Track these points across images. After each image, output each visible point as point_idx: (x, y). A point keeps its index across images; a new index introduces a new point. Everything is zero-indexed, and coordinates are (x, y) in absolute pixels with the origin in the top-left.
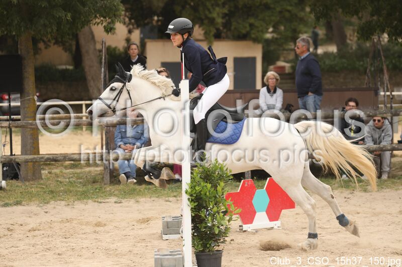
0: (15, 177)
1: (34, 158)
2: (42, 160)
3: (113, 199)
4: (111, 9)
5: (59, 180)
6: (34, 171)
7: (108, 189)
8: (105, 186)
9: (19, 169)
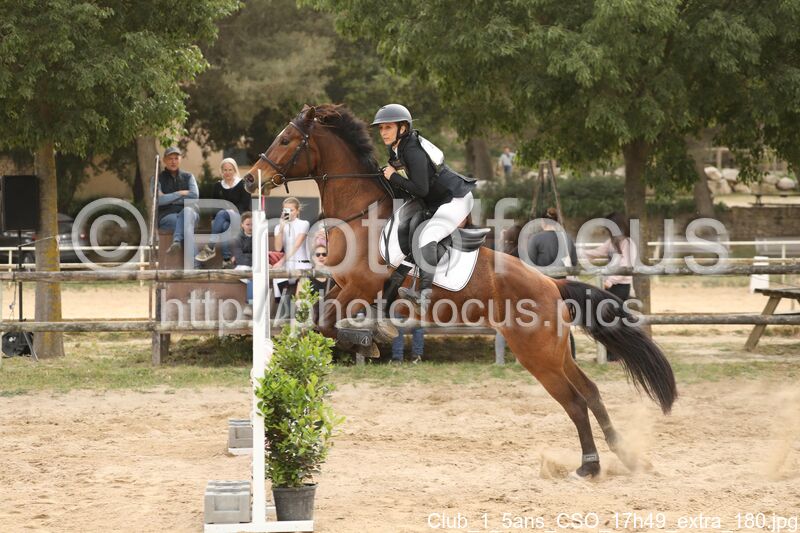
0: (26, 351)
1: (50, 326)
2: (61, 329)
3: (164, 388)
4: (170, 113)
5: (90, 356)
6: (53, 345)
7: (156, 373)
8: (153, 368)
9: (31, 341)
